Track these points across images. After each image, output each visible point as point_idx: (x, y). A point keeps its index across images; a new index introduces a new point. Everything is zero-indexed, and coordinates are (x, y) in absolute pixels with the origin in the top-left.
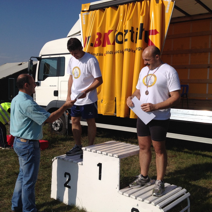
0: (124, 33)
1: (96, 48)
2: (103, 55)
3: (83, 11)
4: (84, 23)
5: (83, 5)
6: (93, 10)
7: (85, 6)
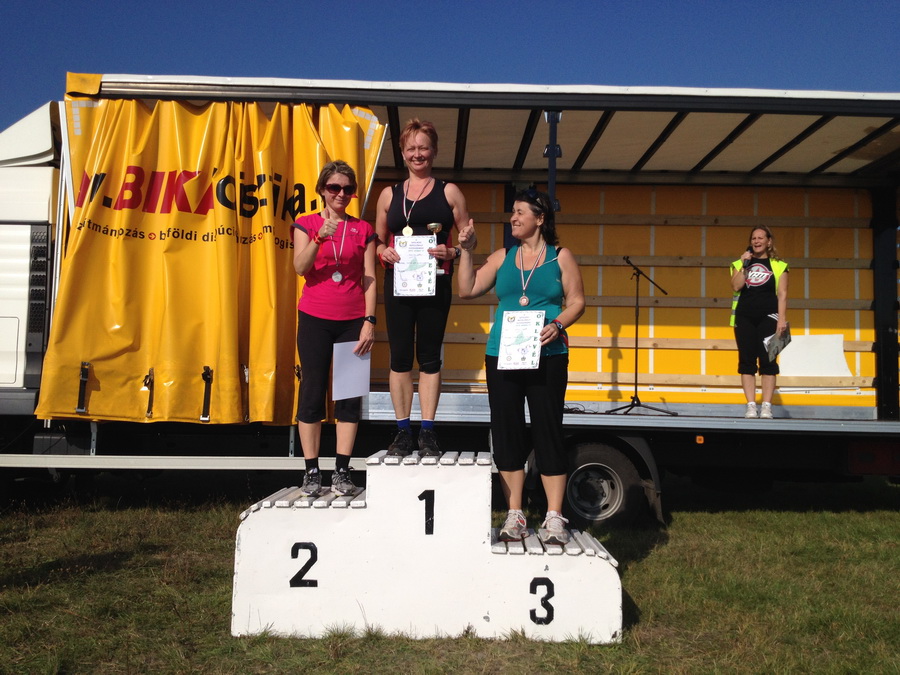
0: (238, 181)
1: (118, 213)
2: (146, 235)
3: (74, 94)
4: (79, 132)
5: (70, 76)
6: (113, 96)
7: (83, 80)
